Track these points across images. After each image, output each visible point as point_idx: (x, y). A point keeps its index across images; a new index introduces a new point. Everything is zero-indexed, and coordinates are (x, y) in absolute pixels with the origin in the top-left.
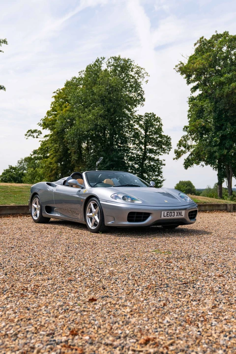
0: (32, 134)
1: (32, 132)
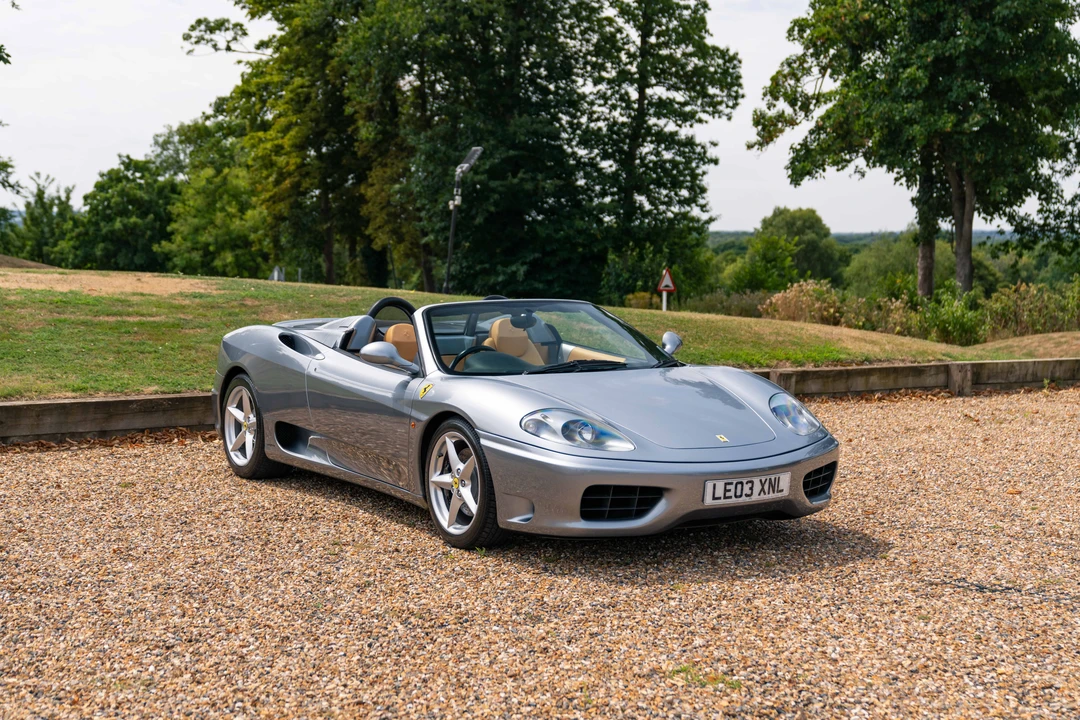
0: (208, 36)
1: (212, 30)
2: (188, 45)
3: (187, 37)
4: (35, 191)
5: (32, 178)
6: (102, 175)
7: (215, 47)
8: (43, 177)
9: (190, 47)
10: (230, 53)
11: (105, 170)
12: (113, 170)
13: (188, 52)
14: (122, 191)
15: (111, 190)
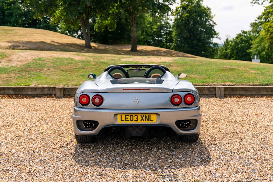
2: (252, 4)
3: (252, 3)
4: (226, 38)
6: (238, 35)
7: (259, 4)
10: (262, 5)
13: (252, 6)
14: (241, 38)
15: (239, 38)
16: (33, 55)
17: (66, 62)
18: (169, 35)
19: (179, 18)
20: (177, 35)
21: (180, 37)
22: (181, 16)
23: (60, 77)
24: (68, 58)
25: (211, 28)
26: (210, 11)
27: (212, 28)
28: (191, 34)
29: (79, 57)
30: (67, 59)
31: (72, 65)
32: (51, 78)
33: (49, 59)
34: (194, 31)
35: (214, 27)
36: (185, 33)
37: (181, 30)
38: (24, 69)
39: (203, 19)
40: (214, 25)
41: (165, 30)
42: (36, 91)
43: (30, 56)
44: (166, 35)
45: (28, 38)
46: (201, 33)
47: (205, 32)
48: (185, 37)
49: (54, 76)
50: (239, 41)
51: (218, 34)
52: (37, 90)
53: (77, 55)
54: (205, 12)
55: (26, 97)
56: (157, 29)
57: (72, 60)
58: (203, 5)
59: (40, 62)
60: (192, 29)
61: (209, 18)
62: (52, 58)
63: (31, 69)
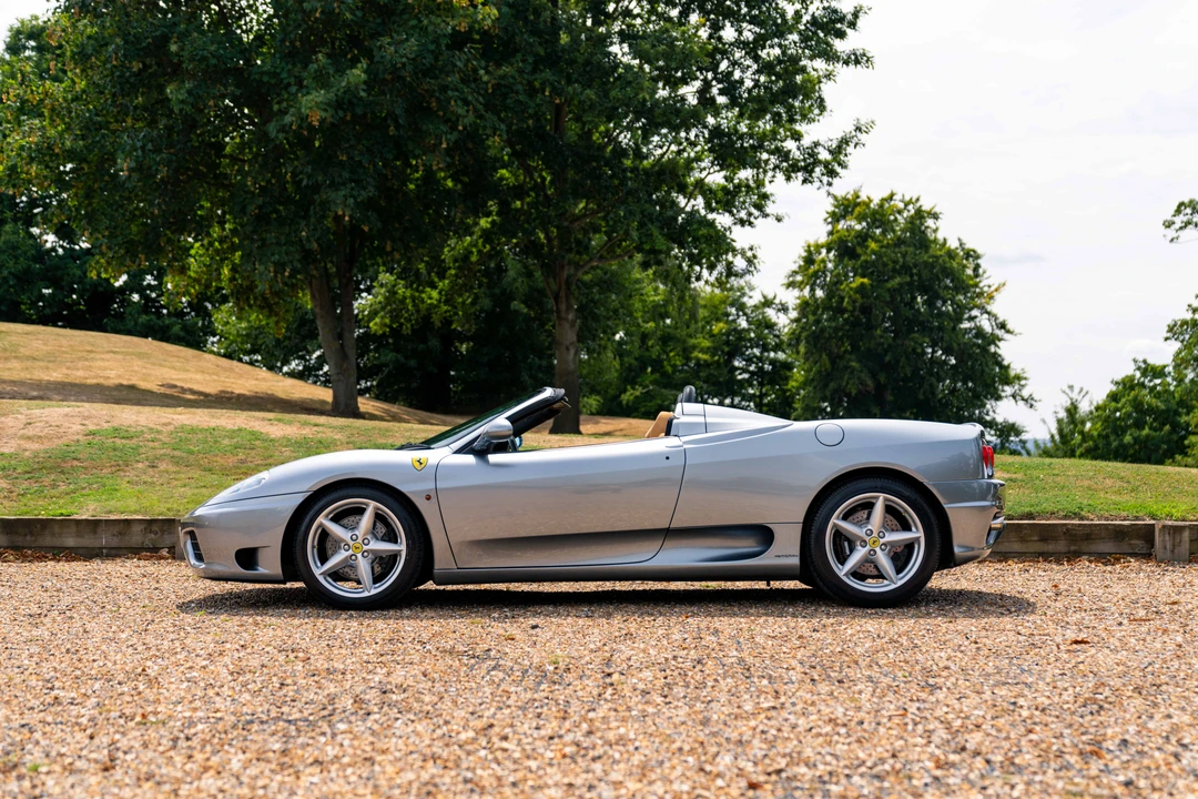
2: (1171, 233)
3: (1168, 225)
4: (1068, 404)
5: (1064, 392)
6: (1117, 383)
8: (1077, 390)
9: (1175, 235)
11: (1119, 377)
12: (1127, 376)
13: (1172, 240)
14: (1135, 398)
15: (1123, 400)
16: (86, 418)
17: (226, 442)
18: (772, 382)
19: (823, 300)
20: (816, 383)
21: (828, 393)
22: (831, 292)
23: (196, 491)
24: (240, 430)
25: (984, 349)
26: (977, 267)
27: (987, 351)
28: (882, 378)
29: (288, 427)
30: (234, 431)
31: (253, 453)
32: (160, 493)
33: (158, 432)
34: (898, 362)
35: (997, 346)
36: (853, 370)
37: (834, 359)
38: (48, 465)
39: (944, 302)
40: (1000, 333)
41: (756, 356)
42: (95, 533)
43: (79, 420)
44: (761, 384)
45: (66, 371)
46: (932, 375)
47: (952, 366)
48: (854, 392)
49: (176, 487)
50: (1129, 415)
51: (1018, 378)
52: (99, 530)
53: (279, 420)
54: (952, 269)
55: (56, 558)
56: (713, 355)
57: (255, 435)
58: (940, 236)
59: (118, 441)
60: (886, 351)
61: (972, 298)
62: (171, 428)
63: (75, 463)
